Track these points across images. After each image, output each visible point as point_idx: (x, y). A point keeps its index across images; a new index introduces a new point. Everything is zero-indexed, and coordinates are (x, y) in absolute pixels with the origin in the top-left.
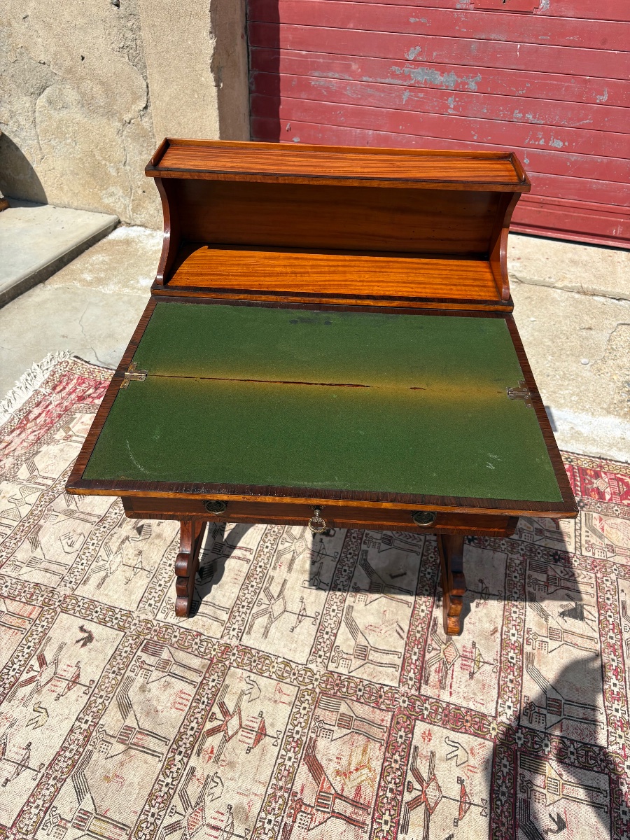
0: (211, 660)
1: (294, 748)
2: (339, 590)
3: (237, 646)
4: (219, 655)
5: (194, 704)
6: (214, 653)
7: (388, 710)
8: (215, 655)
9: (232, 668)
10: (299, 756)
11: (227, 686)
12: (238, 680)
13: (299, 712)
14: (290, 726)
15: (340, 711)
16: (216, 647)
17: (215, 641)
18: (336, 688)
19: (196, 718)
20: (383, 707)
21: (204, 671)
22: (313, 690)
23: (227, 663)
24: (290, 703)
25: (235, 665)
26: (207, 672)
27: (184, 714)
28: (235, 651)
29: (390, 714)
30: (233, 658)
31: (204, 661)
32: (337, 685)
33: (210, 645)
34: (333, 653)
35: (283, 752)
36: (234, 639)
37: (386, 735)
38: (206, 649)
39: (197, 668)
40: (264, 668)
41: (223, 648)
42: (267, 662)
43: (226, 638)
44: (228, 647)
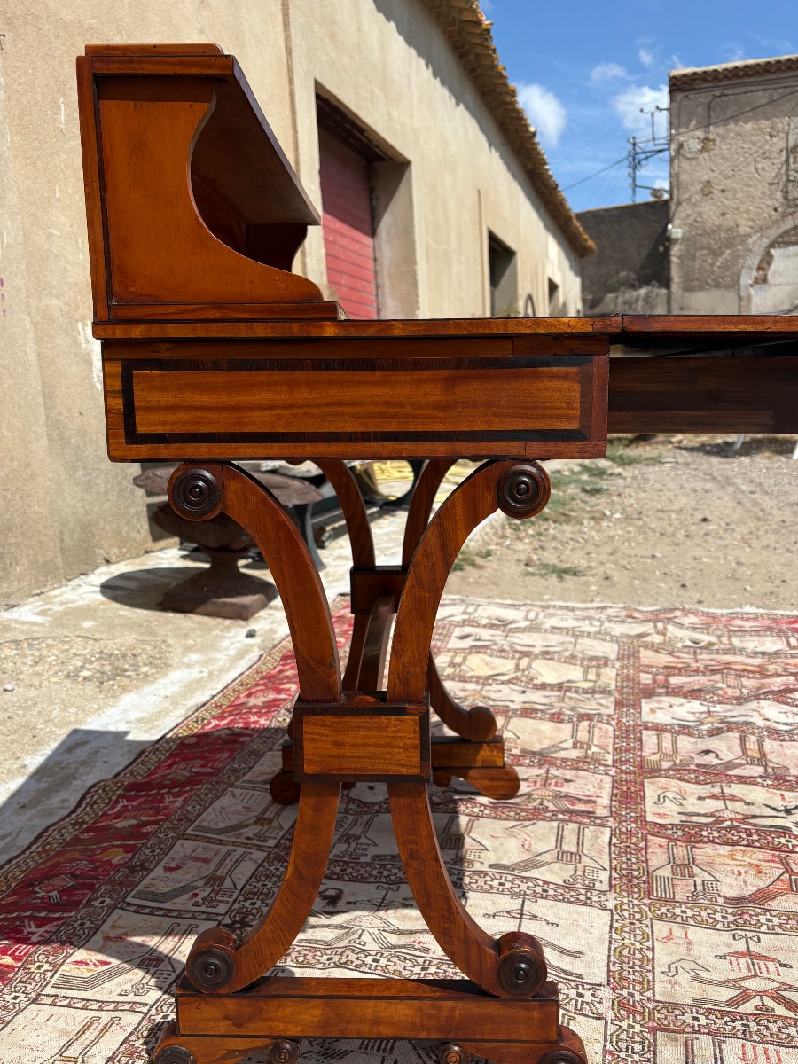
0: (654, 1031)
1: (751, 915)
2: (461, 879)
3: (613, 989)
4: (638, 1018)
5: (756, 1038)
6: (638, 1028)
7: (646, 840)
8: (642, 1026)
9: (657, 998)
10: (759, 911)
11: (695, 999)
12: (677, 987)
13: (693, 917)
14: (719, 926)
15: (670, 876)
16: (624, 1025)
17: (612, 1028)
18: (636, 882)
19: (779, 1030)
20: (642, 845)
21: (682, 1037)
22: (649, 906)
23: (651, 1006)
24: (683, 928)
25: (649, 994)
26: (683, 1032)
27: (782, 1050)
28: (625, 992)
29: (649, 837)
30: (638, 997)
31: (659, 1042)
32: (630, 881)
33: (623, 1036)
34: (579, 886)
35: (764, 928)
36: (599, 994)
37: (679, 843)
38: (634, 1042)
39: (682, 1049)
40: (639, 956)
41: (623, 1012)
42: (625, 952)
43: (601, 1009)
44: (621, 1004)
